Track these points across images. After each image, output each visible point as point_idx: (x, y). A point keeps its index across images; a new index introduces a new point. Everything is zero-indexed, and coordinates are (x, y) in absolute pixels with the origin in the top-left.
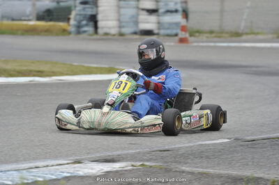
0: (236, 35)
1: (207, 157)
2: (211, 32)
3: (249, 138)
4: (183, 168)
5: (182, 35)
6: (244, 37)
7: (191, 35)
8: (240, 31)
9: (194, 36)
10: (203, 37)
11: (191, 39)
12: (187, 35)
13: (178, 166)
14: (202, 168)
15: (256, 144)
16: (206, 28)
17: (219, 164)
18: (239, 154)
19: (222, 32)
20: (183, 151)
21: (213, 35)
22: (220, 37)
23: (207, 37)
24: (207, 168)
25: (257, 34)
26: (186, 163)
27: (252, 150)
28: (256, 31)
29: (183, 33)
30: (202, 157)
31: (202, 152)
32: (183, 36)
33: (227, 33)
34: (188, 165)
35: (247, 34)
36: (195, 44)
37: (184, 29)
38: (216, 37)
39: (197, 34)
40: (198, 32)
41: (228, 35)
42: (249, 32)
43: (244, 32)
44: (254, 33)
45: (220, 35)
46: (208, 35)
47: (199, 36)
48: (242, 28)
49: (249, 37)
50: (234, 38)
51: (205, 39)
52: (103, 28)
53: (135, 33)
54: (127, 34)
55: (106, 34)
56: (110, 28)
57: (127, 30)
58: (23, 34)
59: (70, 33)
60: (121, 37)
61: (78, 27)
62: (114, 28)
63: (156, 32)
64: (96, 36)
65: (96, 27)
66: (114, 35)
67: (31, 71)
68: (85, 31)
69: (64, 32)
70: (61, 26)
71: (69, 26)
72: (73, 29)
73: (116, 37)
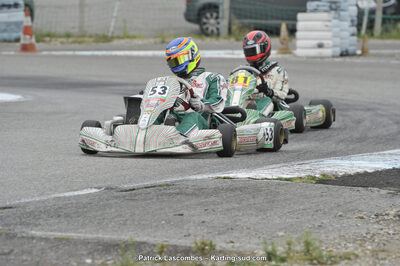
0: (104, 39)
1: (67, 216)
2: (68, 36)
3: (126, 186)
4: (33, 232)
5: (26, 40)
6: (116, 42)
7: (38, 41)
8: (110, 34)
9: (43, 41)
10: (56, 43)
11: (38, 46)
12: (33, 40)
13: (24, 230)
14: (60, 231)
15: (135, 195)
16: (61, 30)
17: (83, 225)
18: (113, 210)
19: (84, 36)
20: (32, 207)
21: (71, 40)
22: (80, 43)
23: (62, 43)
24: (66, 231)
25: (134, 37)
26: (36, 226)
27: (132, 203)
28: (132, 33)
29: (28, 37)
30: (59, 216)
31: (60, 208)
32: (27, 42)
33: (91, 36)
34: (40, 227)
35: (119, 37)
36: (45, 53)
37: (27, 31)
38: (74, 42)
39: (48, 39)
40: (48, 35)
41: (91, 40)
42: (121, 34)
43: (115, 35)
44: (128, 37)
45: (80, 40)
46: (64, 40)
47: (50, 41)
48: (112, 29)
49: (122, 42)
50: (101, 44)
51: (59, 45)
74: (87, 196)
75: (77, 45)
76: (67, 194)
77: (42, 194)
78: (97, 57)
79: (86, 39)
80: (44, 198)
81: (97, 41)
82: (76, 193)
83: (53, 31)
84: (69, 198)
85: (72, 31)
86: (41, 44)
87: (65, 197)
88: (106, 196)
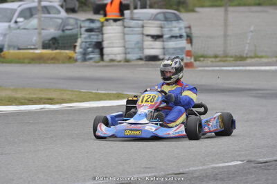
0: (241, 58)
1: (222, 179)
2: (216, 57)
6: (249, 61)
7: (195, 61)
8: (245, 55)
9: (199, 61)
10: (208, 61)
12: (192, 60)
16: (210, 53)
19: (227, 56)
21: (218, 59)
22: (224, 61)
23: (212, 61)
25: (261, 57)
28: (260, 54)
29: (189, 58)
31: (217, 174)
32: (188, 61)
33: (231, 57)
35: (251, 57)
36: (200, 69)
37: (189, 53)
38: (220, 61)
39: (202, 59)
40: (203, 56)
41: (232, 59)
42: (253, 55)
43: (248, 56)
44: (258, 57)
45: (224, 59)
46: (213, 59)
47: (204, 60)
48: (246, 52)
49: (253, 60)
50: (239, 62)
51: (210, 63)
52: (108, 55)
53: (141, 59)
54: (133, 60)
55: (112, 60)
56: (115, 55)
57: (133, 56)
58: (30, 63)
59: (76, 60)
60: (127, 63)
61: (85, 54)
62: (119, 54)
63: (161, 57)
64: (102, 63)
65: (102, 54)
66: (120, 61)
67: (41, 99)
68: (91, 59)
69: (71, 60)
70: (66, 53)
71: (76, 53)
72: (79, 57)
73: (122, 63)
74: (235, 166)
75: (222, 63)
76: (221, 165)
77: (204, 165)
78: (236, 71)
79: (228, 59)
80: (205, 167)
81: (236, 60)
82: (227, 164)
83: (205, 53)
84: (223, 167)
85: (218, 53)
86: (198, 63)
87: (220, 167)
88: (247, 166)
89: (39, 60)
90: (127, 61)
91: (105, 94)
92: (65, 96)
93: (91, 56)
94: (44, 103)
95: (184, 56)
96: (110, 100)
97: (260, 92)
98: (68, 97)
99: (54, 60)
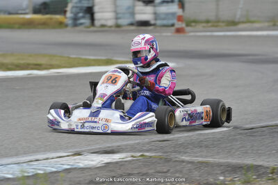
0: (232, 24)
1: (207, 147)
2: (208, 22)
3: (248, 126)
4: (183, 158)
5: (179, 25)
6: (241, 26)
8: (237, 20)
9: (191, 26)
10: (200, 27)
11: (188, 29)
12: (184, 25)
13: (177, 156)
14: (201, 156)
15: (255, 132)
16: (202, 17)
17: (218, 153)
18: (239, 143)
19: (218, 22)
20: (182, 141)
21: (210, 24)
22: (217, 26)
23: (204, 27)
24: (206, 157)
25: (253, 22)
26: (185, 153)
27: (252, 138)
28: (252, 19)
29: (180, 23)
30: (201, 147)
31: (201, 141)
33: (223, 22)
34: (188, 154)
35: (243, 22)
36: (192, 34)
37: (180, 19)
38: (213, 26)
39: (193, 24)
40: (194, 22)
41: (223, 24)
42: (245, 20)
43: (242, 20)
44: (250, 22)
45: (216, 24)
46: (205, 25)
47: (195, 26)
48: (238, 17)
49: (245, 25)
50: (231, 27)
52: (99, 20)
53: (132, 24)
54: (125, 26)
55: (103, 26)
56: (106, 20)
57: (124, 21)
58: (19, 28)
59: (66, 26)
60: (117, 29)
61: (75, 19)
62: (110, 19)
63: (152, 22)
64: (92, 29)
65: (93, 19)
66: (111, 27)
67: (29, 64)
68: (81, 24)
69: (61, 25)
70: (57, 19)
71: (66, 18)
72: (70, 22)
73: (113, 29)
74: (220, 133)
75: (214, 28)
76: (207, 132)
78: (228, 36)
79: (220, 24)
81: (228, 25)
84: (208, 134)
85: (211, 18)
87: (205, 134)
89: (29, 25)
90: (118, 26)
91: (94, 60)
92: (54, 62)
93: (82, 21)
94: (32, 69)
95: (175, 21)
96: (99, 65)
97: (251, 57)
98: (57, 63)
99: (44, 25)
